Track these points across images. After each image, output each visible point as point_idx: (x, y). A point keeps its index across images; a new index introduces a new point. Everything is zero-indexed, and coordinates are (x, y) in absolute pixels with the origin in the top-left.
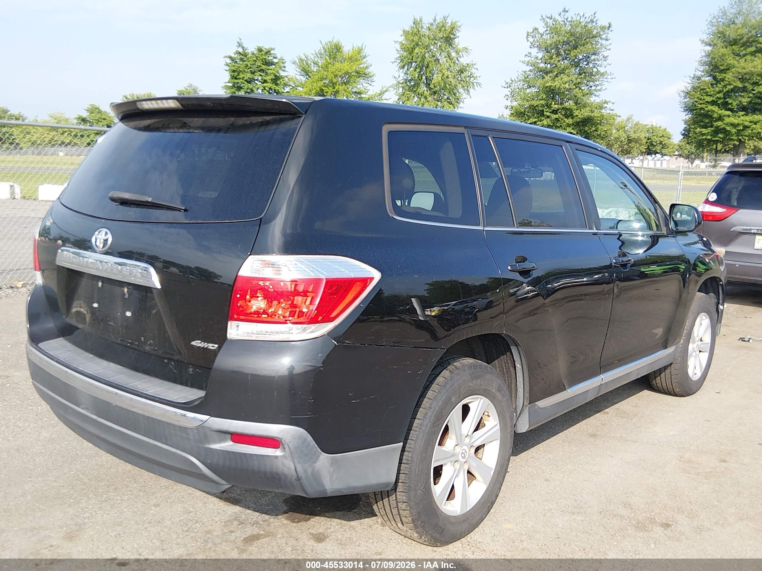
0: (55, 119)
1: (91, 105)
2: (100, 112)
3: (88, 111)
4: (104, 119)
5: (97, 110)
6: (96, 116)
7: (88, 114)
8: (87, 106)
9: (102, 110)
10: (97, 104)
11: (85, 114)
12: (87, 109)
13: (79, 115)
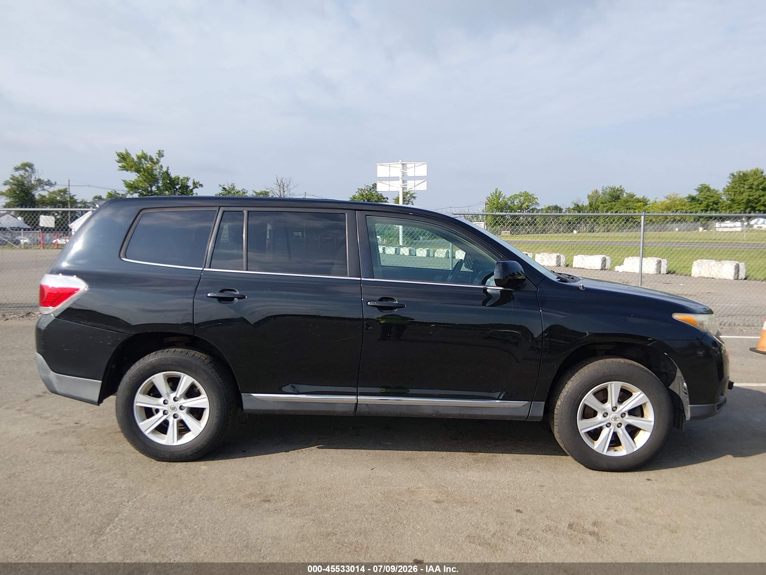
0: (670, 200)
1: (701, 185)
2: (709, 190)
3: (698, 190)
4: (712, 197)
5: (707, 189)
6: (705, 194)
7: (698, 193)
8: (697, 186)
9: (712, 188)
10: (707, 183)
11: (695, 193)
12: (697, 188)
13: (689, 195)
